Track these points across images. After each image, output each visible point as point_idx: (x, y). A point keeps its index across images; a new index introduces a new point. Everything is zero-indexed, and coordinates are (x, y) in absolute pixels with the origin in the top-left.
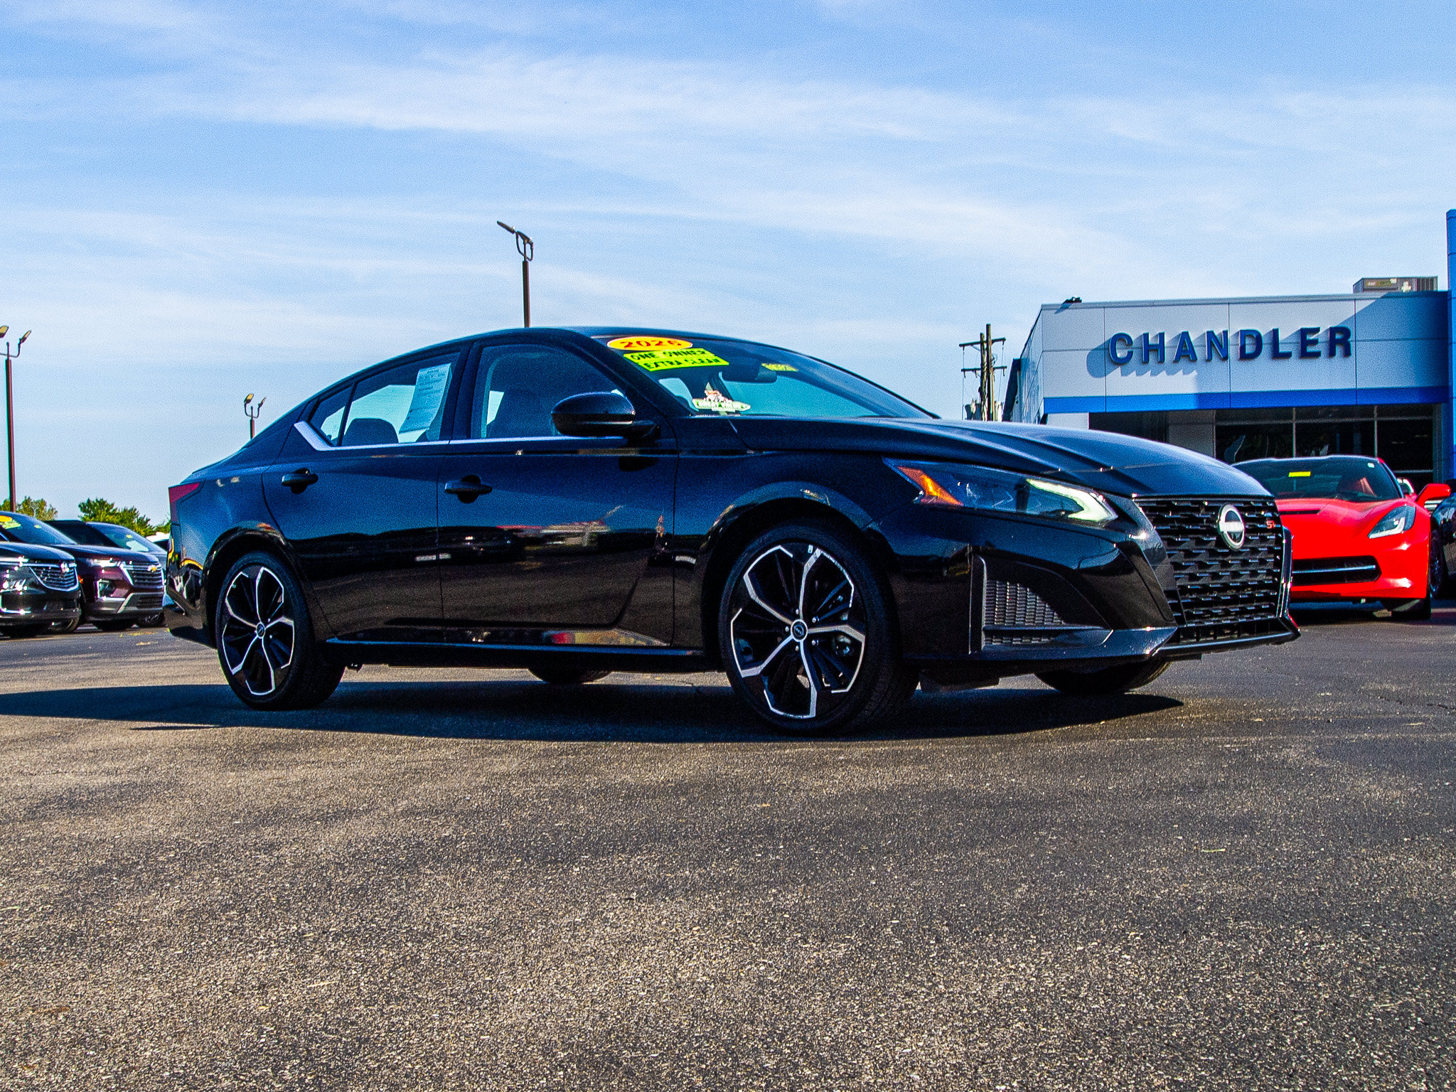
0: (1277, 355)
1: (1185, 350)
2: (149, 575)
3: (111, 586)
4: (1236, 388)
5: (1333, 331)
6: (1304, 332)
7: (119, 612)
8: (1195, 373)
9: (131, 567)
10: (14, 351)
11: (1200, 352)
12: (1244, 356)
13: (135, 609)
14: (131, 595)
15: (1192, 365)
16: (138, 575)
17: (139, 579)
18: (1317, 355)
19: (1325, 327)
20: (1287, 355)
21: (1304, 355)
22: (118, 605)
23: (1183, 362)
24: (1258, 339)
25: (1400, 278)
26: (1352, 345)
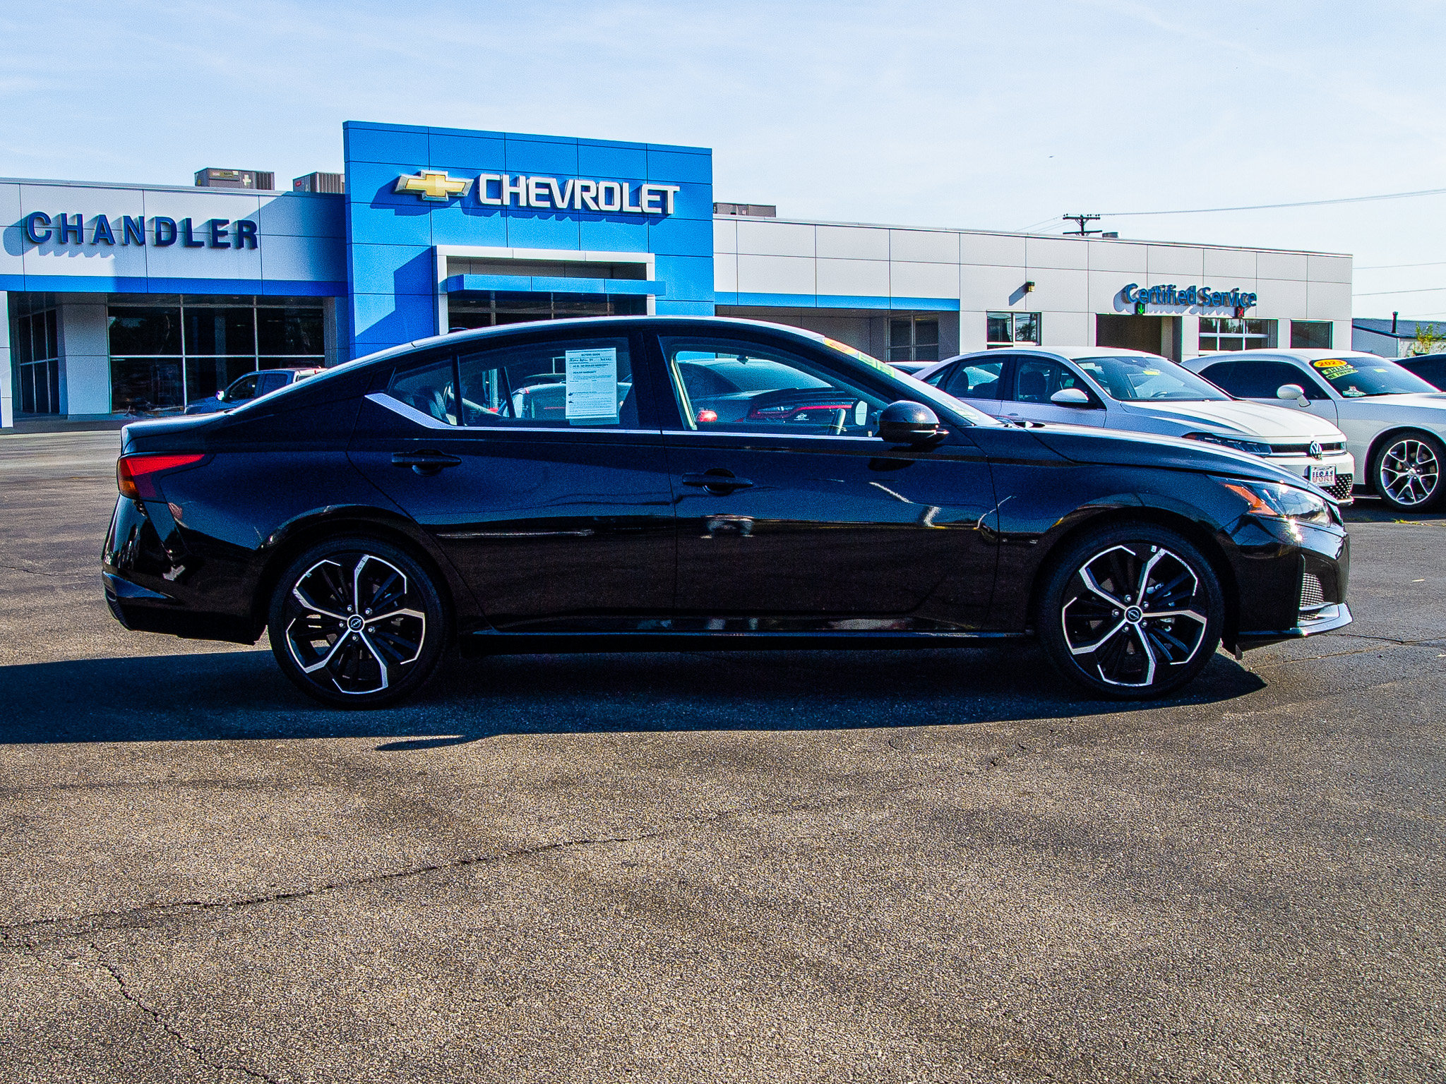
0: (190, 243)
1: (103, 233)
4: (153, 274)
5: (241, 224)
6: (214, 224)
8: (112, 257)
11: (118, 236)
12: (160, 243)
15: (109, 248)
18: (226, 245)
19: (233, 219)
20: (200, 244)
21: (215, 245)
23: (100, 245)
24: (172, 227)
25: (242, 171)
26: (258, 237)
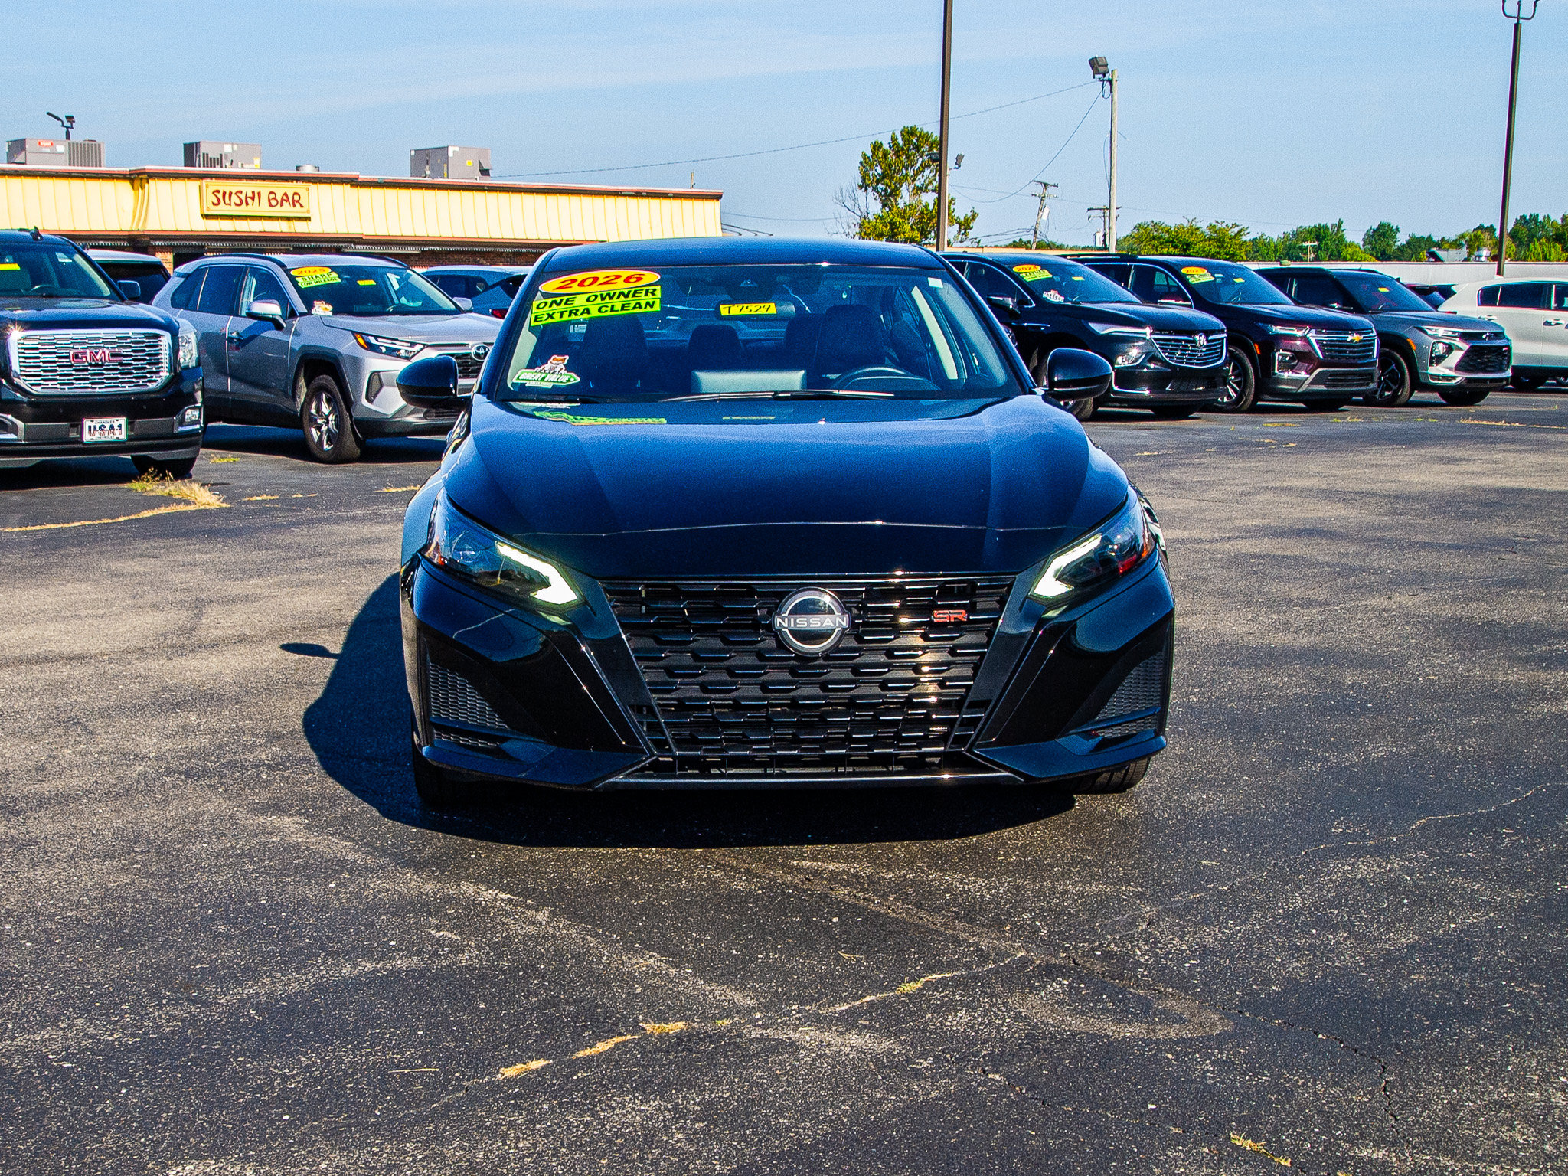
2: (1348, 347)
3: (1292, 359)
7: (1300, 391)
9: (1322, 337)
10: (1526, 12)
13: (1322, 388)
14: (1318, 370)
16: (1331, 346)
17: (1331, 351)
22: (1301, 382)
